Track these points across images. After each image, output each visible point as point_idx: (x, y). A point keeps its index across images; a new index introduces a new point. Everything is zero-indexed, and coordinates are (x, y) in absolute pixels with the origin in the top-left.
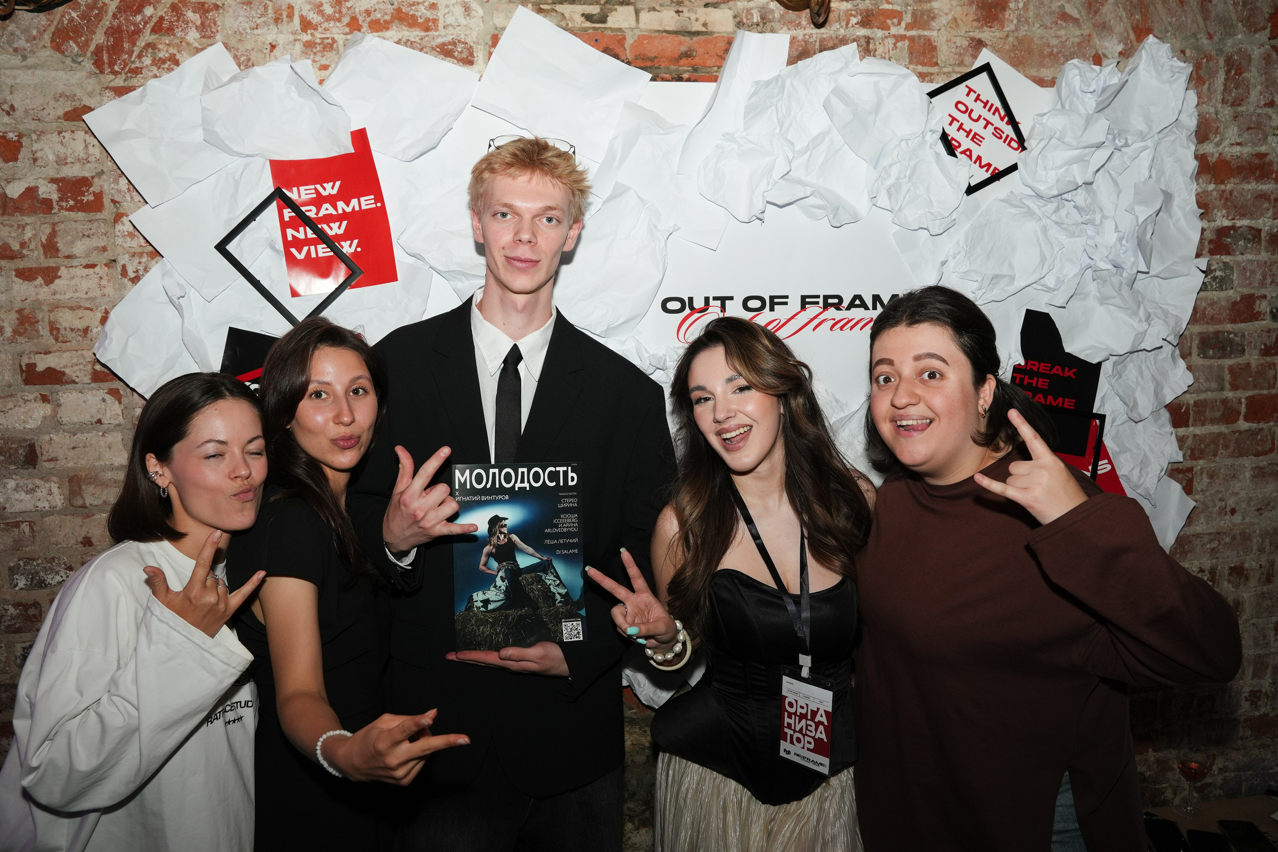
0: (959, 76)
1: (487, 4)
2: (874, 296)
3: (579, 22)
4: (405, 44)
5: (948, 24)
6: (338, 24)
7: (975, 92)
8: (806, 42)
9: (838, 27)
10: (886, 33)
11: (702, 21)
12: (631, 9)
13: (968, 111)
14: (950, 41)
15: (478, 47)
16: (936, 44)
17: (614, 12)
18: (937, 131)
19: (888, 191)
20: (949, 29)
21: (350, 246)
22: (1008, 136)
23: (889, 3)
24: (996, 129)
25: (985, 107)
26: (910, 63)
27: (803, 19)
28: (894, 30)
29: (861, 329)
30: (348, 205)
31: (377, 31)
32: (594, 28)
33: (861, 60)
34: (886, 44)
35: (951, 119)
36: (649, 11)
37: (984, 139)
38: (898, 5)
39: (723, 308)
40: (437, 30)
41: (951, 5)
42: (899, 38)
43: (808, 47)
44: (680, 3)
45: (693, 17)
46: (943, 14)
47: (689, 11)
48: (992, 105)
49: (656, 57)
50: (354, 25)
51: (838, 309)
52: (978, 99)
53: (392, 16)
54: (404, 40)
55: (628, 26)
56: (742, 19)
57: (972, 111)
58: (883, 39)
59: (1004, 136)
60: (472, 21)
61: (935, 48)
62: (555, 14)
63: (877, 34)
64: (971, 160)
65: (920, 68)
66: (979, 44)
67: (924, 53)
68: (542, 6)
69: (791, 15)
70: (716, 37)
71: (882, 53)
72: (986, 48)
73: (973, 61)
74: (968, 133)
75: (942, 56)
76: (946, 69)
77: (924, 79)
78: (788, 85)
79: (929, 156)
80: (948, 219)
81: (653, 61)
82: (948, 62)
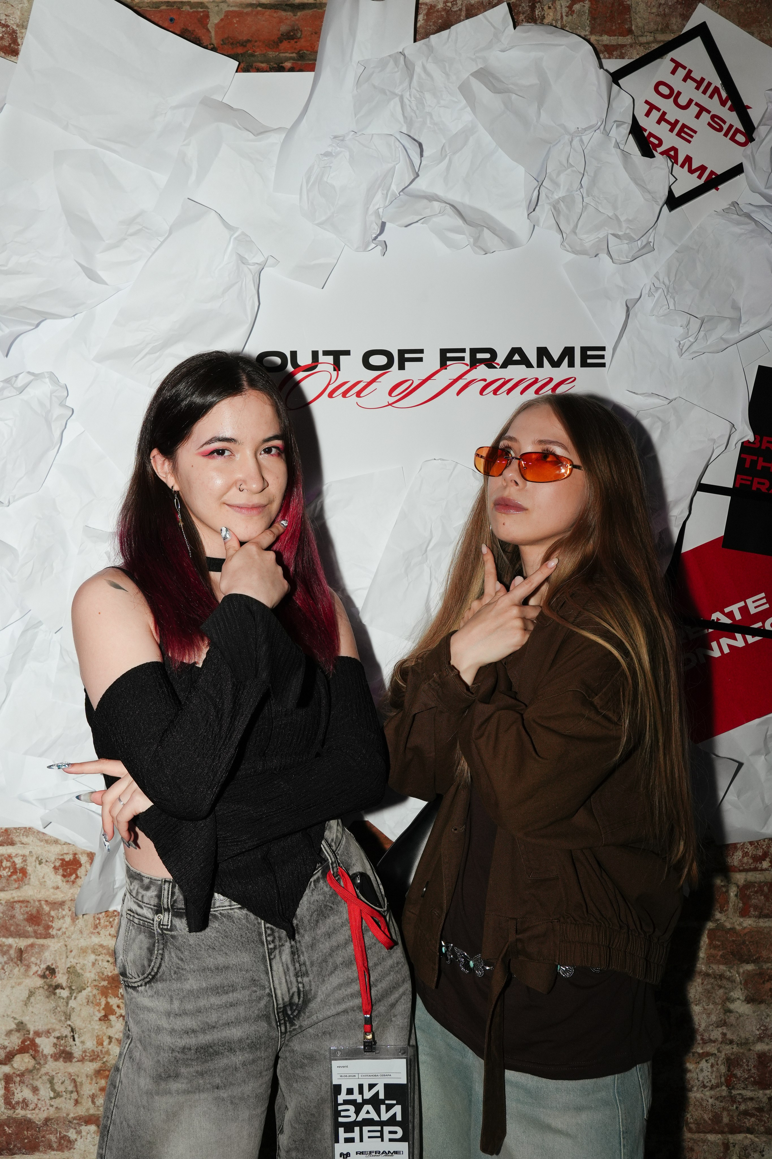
0: (662, 44)
2: (539, 348)
8: (448, 12)
13: (674, 95)
18: (624, 123)
19: (555, 208)
22: (731, 126)
24: (713, 117)
25: (698, 88)
26: (592, 33)
29: (522, 393)
33: (515, 28)
34: (558, 7)
35: (648, 107)
37: (695, 132)
39: (337, 366)
43: (450, 18)
48: (709, 84)
49: (248, 41)
52: (688, 76)
57: (679, 93)
59: (725, 127)
61: (627, 9)
65: (606, 39)
67: (613, 17)
71: (553, 20)
72: (703, 3)
73: (684, 22)
74: (673, 126)
75: (638, 20)
76: (645, 38)
77: (613, 55)
78: (418, 69)
79: (615, 158)
80: (639, 242)
81: (245, 46)
82: (646, 27)
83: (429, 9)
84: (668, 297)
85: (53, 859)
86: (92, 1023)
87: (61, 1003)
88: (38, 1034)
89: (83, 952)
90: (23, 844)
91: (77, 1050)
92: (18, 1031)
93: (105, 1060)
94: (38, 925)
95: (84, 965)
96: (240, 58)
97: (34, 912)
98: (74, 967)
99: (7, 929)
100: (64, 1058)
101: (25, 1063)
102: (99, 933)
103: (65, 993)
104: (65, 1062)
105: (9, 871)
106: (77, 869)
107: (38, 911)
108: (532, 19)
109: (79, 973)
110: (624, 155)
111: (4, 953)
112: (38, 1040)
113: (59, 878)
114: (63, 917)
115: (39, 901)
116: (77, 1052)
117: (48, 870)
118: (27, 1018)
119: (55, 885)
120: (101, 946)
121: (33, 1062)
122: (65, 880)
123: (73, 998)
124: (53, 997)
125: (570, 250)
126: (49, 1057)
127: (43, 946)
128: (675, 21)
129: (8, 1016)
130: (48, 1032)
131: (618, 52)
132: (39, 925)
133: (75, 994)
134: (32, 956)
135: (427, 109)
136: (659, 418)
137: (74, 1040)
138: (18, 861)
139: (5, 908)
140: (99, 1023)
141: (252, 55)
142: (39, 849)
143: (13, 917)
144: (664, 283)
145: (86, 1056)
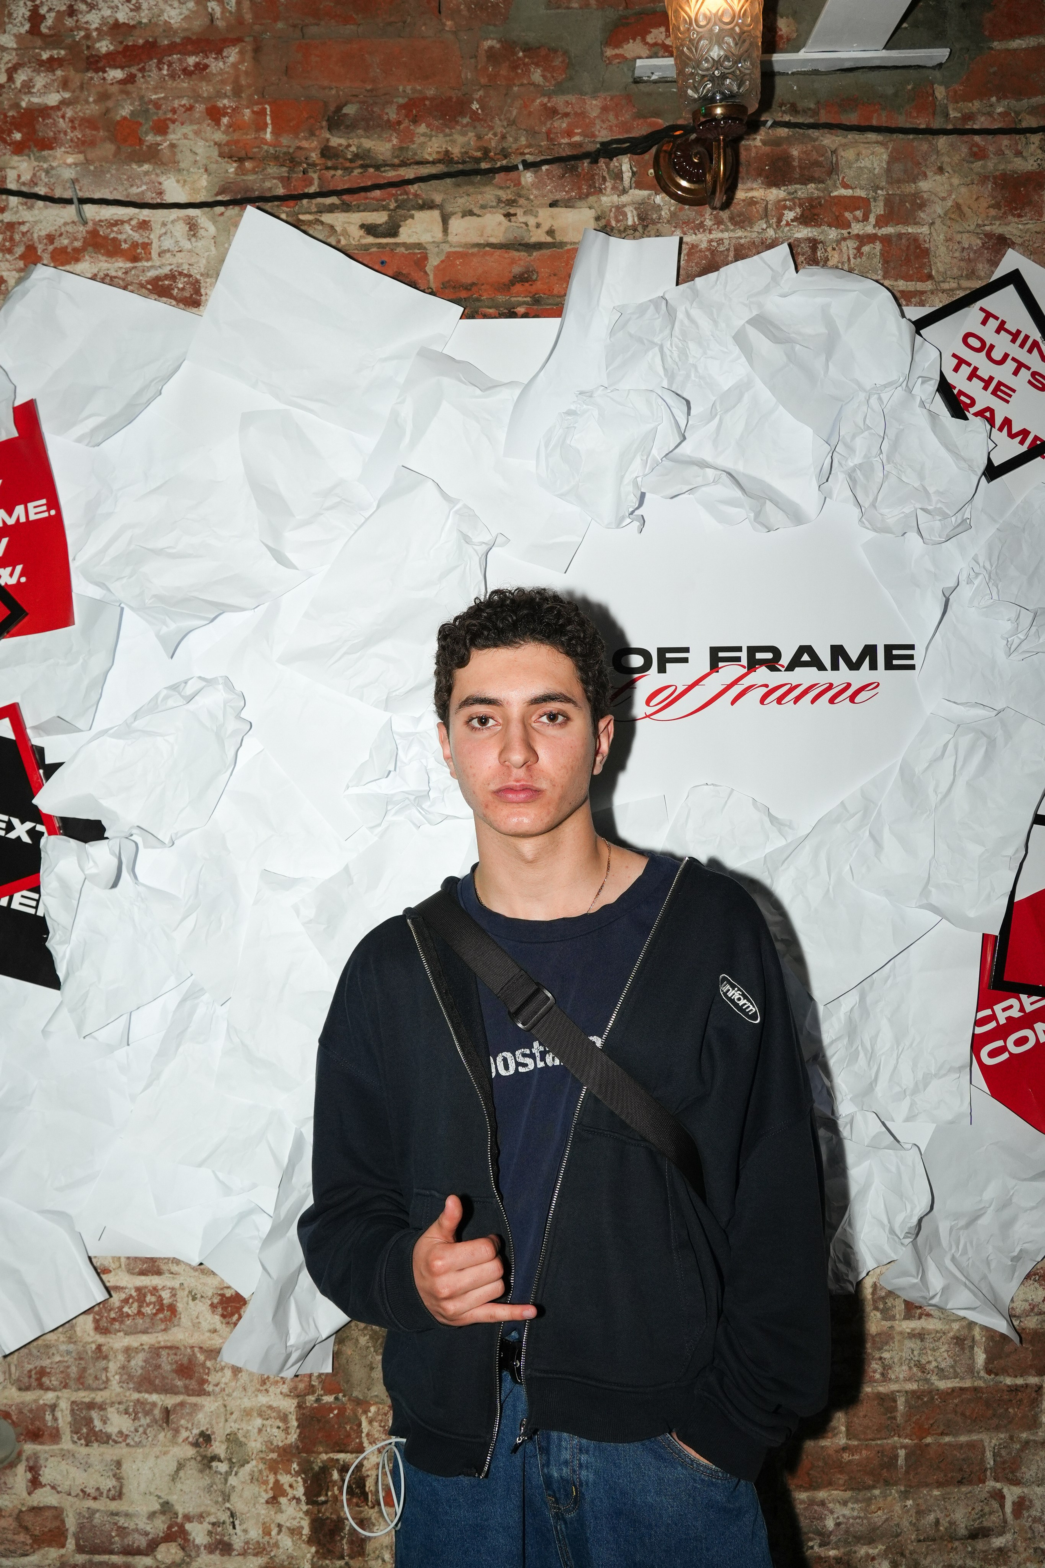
0: (968, 292)
1: (222, 218)
2: (832, 647)
3: (356, 236)
4: (102, 281)
5: (945, 214)
6: (8, 256)
7: (997, 318)
8: (713, 252)
9: (765, 226)
10: (845, 232)
11: (545, 227)
12: (436, 213)
13: (986, 349)
14: (951, 240)
15: (208, 280)
16: (927, 246)
17: (410, 220)
18: (931, 379)
19: (851, 478)
20: (949, 222)
21: (11, 575)
23: (846, 186)
24: (1034, 374)
26: (884, 278)
27: (707, 216)
28: (857, 228)
29: (813, 702)
30: (10, 514)
31: (63, 264)
32: (379, 245)
33: (798, 270)
34: (844, 249)
35: (956, 361)
36: (463, 217)
37: (1014, 391)
38: (862, 188)
40: (149, 259)
41: (951, 185)
42: (864, 240)
43: (717, 259)
44: (511, 203)
45: (532, 221)
46: (936, 199)
47: (525, 213)
48: (1027, 337)
49: (473, 284)
50: (31, 258)
51: (773, 668)
52: (1001, 328)
53: (84, 242)
54: (101, 274)
55: (431, 240)
56: (609, 222)
57: (992, 347)
58: (838, 242)
60: (200, 244)
61: (926, 252)
62: (320, 227)
63: (828, 235)
64: (993, 425)
65: (902, 285)
66: (1000, 244)
67: (908, 261)
68: (301, 217)
69: (688, 212)
70: (569, 250)
71: (838, 262)
72: (1013, 249)
73: (993, 269)
74: (987, 383)
75: (939, 264)
76: (947, 284)
77: (910, 301)
78: (680, 315)
79: (921, 419)
80: (953, 519)
81: (470, 290)
82: (949, 273)
83: (690, 249)
84: (990, 585)
85: (210, 1294)
86: (257, 1506)
87: (218, 1479)
88: (188, 1518)
89: (247, 1415)
90: (172, 1273)
91: (238, 1540)
92: (163, 1512)
93: (272, 1554)
94: (190, 1377)
95: (248, 1431)
96: (463, 304)
97: (185, 1361)
98: (235, 1434)
99: (151, 1382)
100: (221, 1550)
101: (172, 1554)
102: (267, 1391)
103: (223, 1467)
104: (223, 1555)
105: (154, 1308)
106: (240, 1308)
107: (190, 1361)
108: (813, 261)
109: (241, 1442)
110: (931, 415)
111: (147, 1413)
112: (188, 1526)
113: (217, 1318)
114: (222, 1369)
115: (192, 1347)
116: (238, 1543)
117: (204, 1308)
118: (175, 1497)
119: (212, 1327)
120: (270, 1407)
121: (181, 1554)
122: (224, 1321)
123: (233, 1473)
124: (207, 1471)
125: (869, 526)
126: (202, 1548)
127: (195, 1405)
128: (982, 267)
129: (151, 1493)
130: (201, 1517)
131: (917, 299)
132: (191, 1379)
133: (235, 1469)
134: (182, 1418)
135: (691, 361)
136: (983, 733)
137: (234, 1528)
138: (166, 1295)
139: (148, 1355)
140: (265, 1506)
141: (478, 300)
142: (193, 1280)
143: (158, 1367)
144: (984, 567)
145: (249, 1548)
